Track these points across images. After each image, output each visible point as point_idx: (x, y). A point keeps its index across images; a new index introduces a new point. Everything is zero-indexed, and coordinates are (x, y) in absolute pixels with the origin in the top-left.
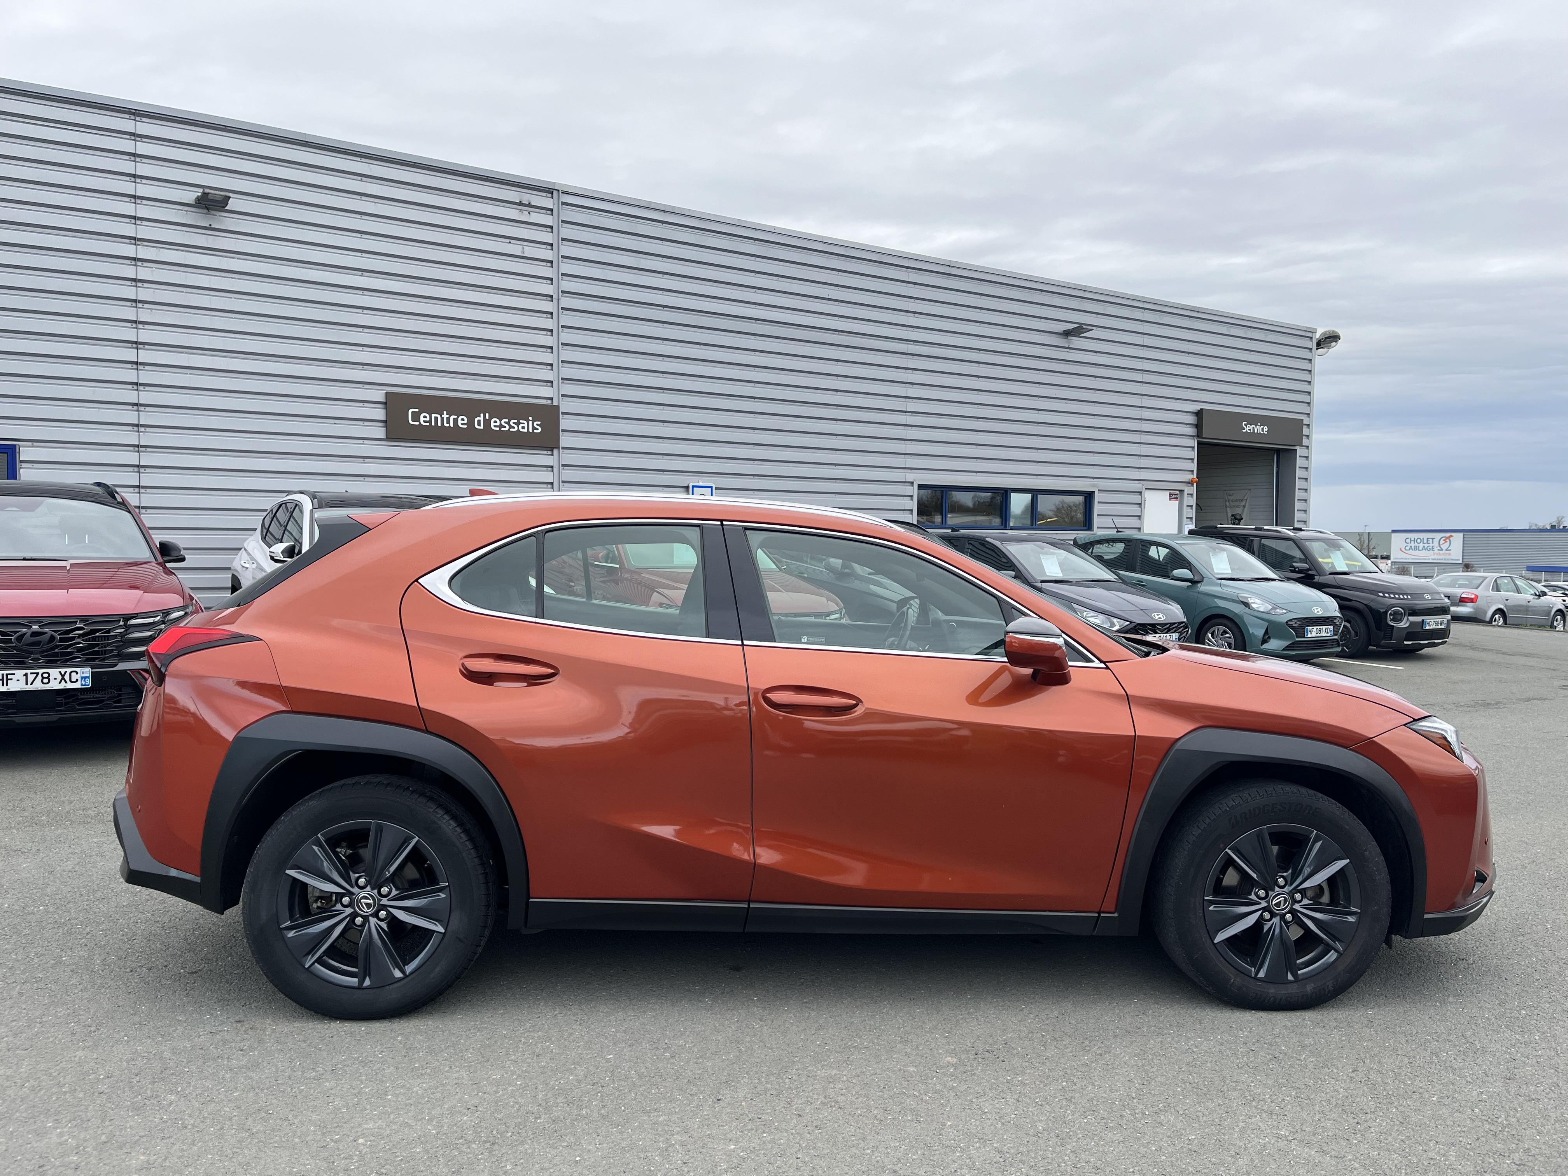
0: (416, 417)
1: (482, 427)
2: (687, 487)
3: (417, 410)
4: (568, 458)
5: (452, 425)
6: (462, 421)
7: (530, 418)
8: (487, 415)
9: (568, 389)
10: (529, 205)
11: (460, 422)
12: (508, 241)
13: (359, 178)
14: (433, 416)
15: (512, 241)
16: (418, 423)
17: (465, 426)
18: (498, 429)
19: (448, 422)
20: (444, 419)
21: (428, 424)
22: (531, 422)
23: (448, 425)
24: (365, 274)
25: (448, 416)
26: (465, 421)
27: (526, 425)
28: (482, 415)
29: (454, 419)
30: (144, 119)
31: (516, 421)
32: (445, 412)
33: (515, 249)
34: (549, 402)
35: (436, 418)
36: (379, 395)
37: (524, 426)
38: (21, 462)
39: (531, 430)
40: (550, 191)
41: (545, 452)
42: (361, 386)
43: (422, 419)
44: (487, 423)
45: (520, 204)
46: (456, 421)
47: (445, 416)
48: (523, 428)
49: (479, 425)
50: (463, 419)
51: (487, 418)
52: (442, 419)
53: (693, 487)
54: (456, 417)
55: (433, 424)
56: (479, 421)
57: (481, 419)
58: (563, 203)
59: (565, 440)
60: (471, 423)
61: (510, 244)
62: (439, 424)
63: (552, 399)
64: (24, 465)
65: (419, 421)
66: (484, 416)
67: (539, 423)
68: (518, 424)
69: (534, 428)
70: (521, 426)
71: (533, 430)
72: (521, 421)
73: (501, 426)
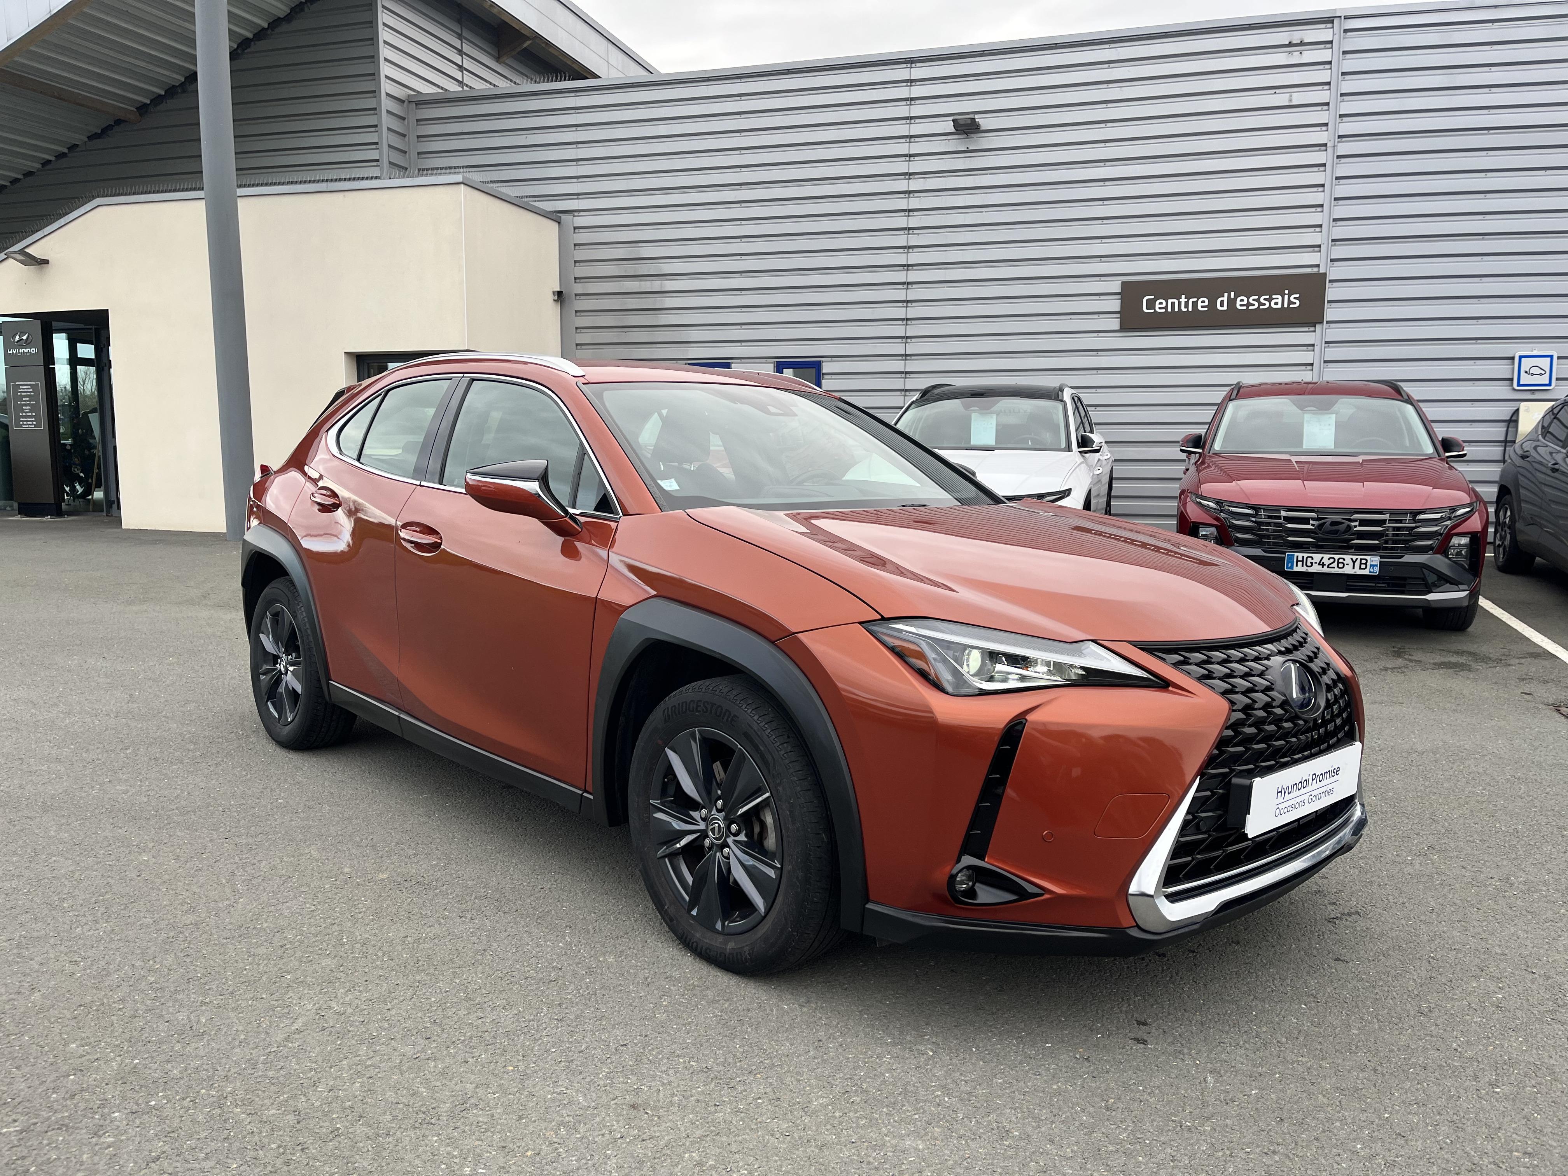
0: (1151, 304)
1: (1225, 308)
2: (1513, 358)
3: (1152, 297)
4: (1334, 333)
5: (1190, 309)
6: (1202, 304)
7: (1287, 292)
8: (1232, 294)
9: (1340, 251)
10: (1302, 44)
11: (1200, 304)
12: (1273, 91)
13: (1107, 66)
14: (1170, 301)
15: (1278, 91)
16: (1152, 311)
17: (1206, 309)
18: (1245, 308)
19: (1186, 306)
20: (1182, 303)
21: (1164, 310)
22: (1286, 297)
23: (1186, 310)
24: (1107, 164)
25: (1186, 300)
26: (1206, 303)
27: (1280, 301)
28: (1226, 295)
29: (1193, 302)
30: (918, 65)
31: (1267, 297)
32: (1183, 296)
33: (1281, 99)
34: (1315, 270)
35: (1173, 304)
36: (1115, 286)
37: (1278, 302)
38: (824, 374)
39: (1286, 305)
40: (1329, 20)
41: (1306, 329)
42: (1097, 279)
43: (1157, 306)
44: (1232, 303)
45: (1290, 45)
46: (1195, 304)
47: (1183, 300)
48: (1276, 304)
49: (1222, 305)
50: (1203, 302)
51: (1232, 296)
52: (1180, 303)
53: (1521, 357)
54: (1195, 300)
55: (1169, 310)
56: (1222, 302)
57: (1225, 299)
58: (1346, 31)
59: (1331, 313)
60: (1212, 304)
61: (1275, 95)
62: (1176, 310)
63: (1318, 266)
64: (826, 377)
65: (1154, 308)
66: (1229, 296)
67: (1298, 296)
68: (1270, 300)
69: (1290, 302)
70: (1273, 302)
71: (1289, 305)
72: (1274, 297)
73: (1249, 304)
